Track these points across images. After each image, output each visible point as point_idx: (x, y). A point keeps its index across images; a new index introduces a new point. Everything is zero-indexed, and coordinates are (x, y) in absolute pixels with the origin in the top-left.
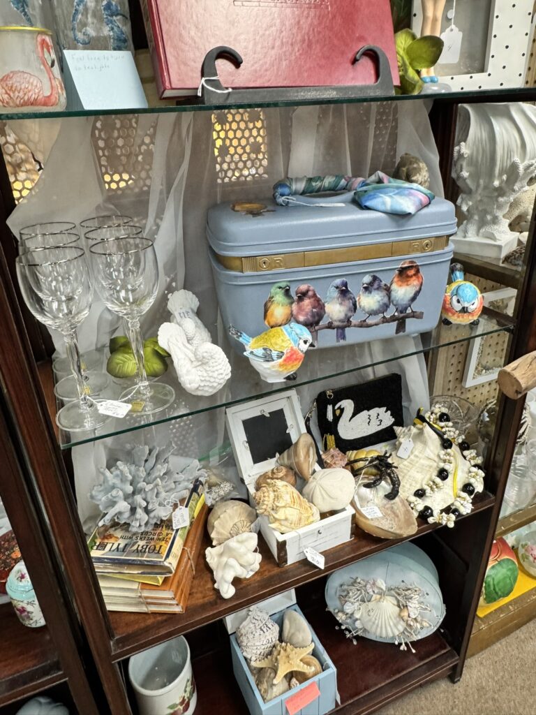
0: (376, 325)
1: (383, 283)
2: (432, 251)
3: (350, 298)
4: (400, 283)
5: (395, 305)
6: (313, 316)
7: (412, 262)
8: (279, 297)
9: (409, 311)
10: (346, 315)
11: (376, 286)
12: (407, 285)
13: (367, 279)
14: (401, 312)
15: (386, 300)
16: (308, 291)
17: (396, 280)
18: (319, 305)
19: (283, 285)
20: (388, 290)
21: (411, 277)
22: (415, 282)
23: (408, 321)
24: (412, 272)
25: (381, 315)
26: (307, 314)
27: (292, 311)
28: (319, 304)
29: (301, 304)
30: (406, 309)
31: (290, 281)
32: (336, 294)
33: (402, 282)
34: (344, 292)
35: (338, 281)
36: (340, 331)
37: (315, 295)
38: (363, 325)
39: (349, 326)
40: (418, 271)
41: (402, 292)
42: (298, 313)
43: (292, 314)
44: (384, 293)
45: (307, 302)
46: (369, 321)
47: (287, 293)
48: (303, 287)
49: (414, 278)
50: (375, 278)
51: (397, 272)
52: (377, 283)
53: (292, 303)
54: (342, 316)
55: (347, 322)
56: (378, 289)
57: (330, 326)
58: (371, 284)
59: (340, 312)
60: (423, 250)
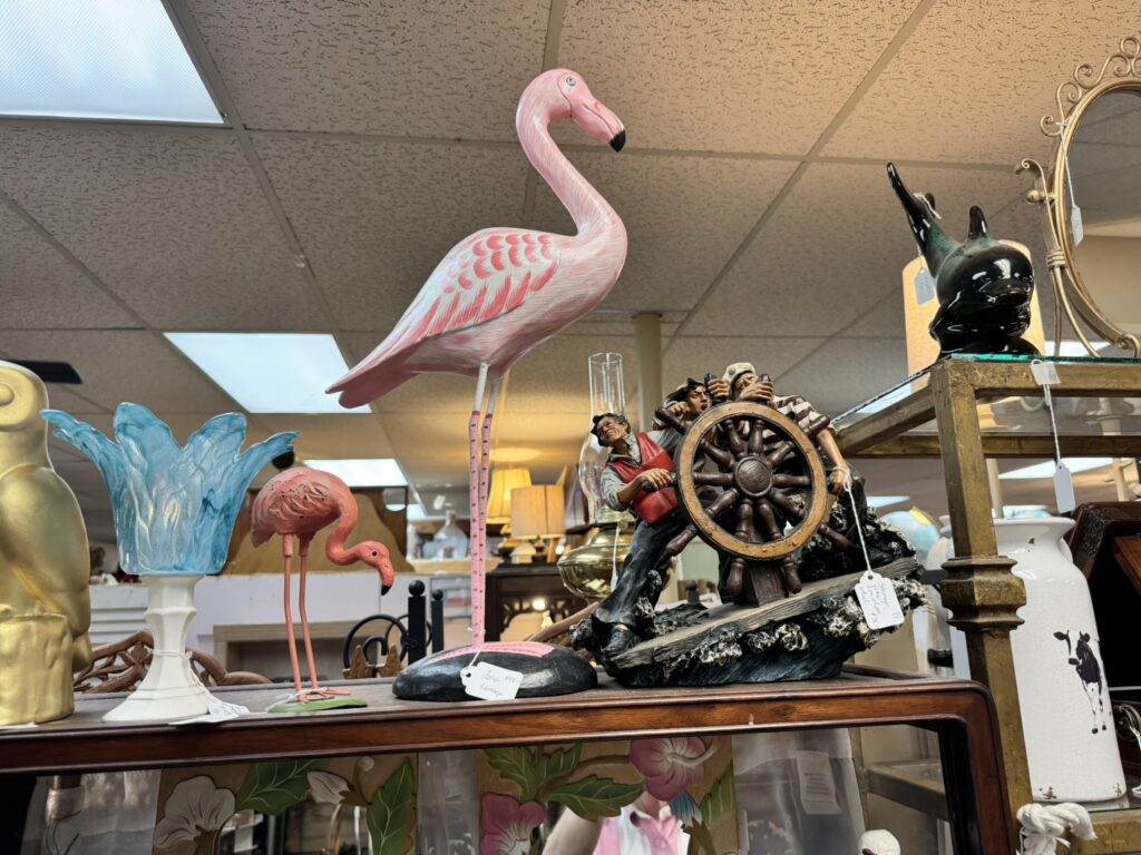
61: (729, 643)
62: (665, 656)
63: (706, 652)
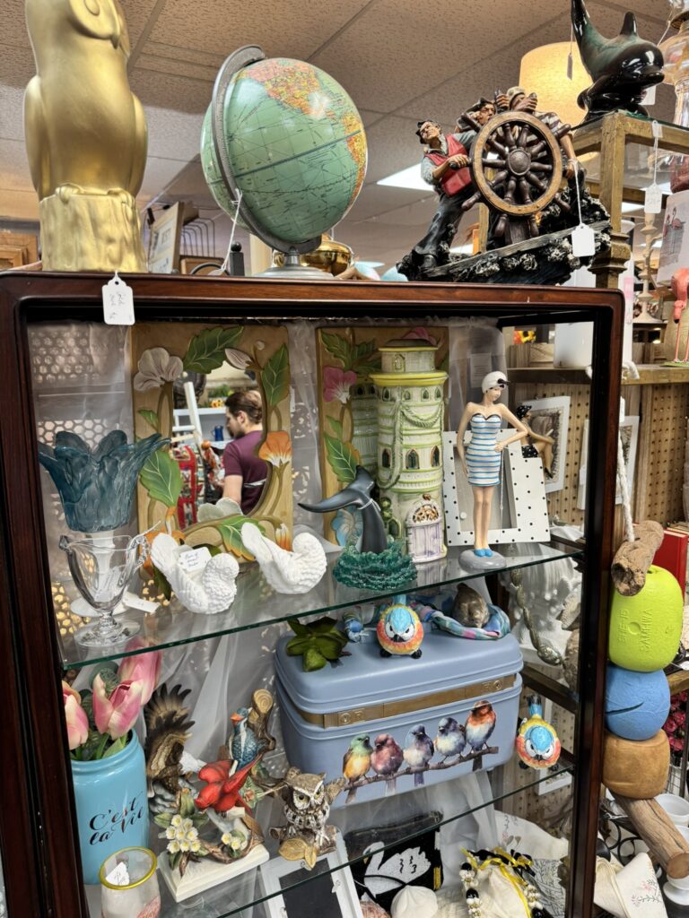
0: (454, 765)
1: (459, 724)
2: (502, 689)
3: (428, 742)
4: (474, 722)
5: (470, 744)
6: (391, 763)
7: (484, 702)
8: (359, 749)
9: (484, 747)
10: (424, 759)
11: (451, 728)
12: (482, 723)
13: (443, 722)
14: (477, 750)
15: (462, 740)
16: (386, 740)
17: (470, 719)
18: (398, 753)
19: (362, 736)
20: (463, 730)
21: (485, 715)
22: (488, 720)
23: (484, 757)
24: (486, 710)
25: (458, 755)
26: (385, 763)
27: (370, 761)
28: (398, 751)
29: (380, 753)
30: (481, 746)
31: (369, 733)
32: (413, 739)
33: (476, 720)
34: (421, 737)
35: (416, 728)
36: (418, 775)
37: (393, 744)
38: (441, 766)
39: (427, 770)
40: (490, 709)
41: (477, 730)
42: (377, 762)
43: (370, 764)
44: (460, 733)
45: (386, 751)
46: (447, 762)
47: (366, 743)
48: (382, 737)
49: (488, 716)
50: (451, 721)
51: (471, 713)
52: (452, 724)
53: (370, 753)
54: (420, 760)
55: (425, 765)
56: (454, 730)
57: (408, 772)
58: (447, 726)
59: (418, 756)
60: (494, 690)
61: (493, 263)
62: (456, 270)
63: (479, 268)
